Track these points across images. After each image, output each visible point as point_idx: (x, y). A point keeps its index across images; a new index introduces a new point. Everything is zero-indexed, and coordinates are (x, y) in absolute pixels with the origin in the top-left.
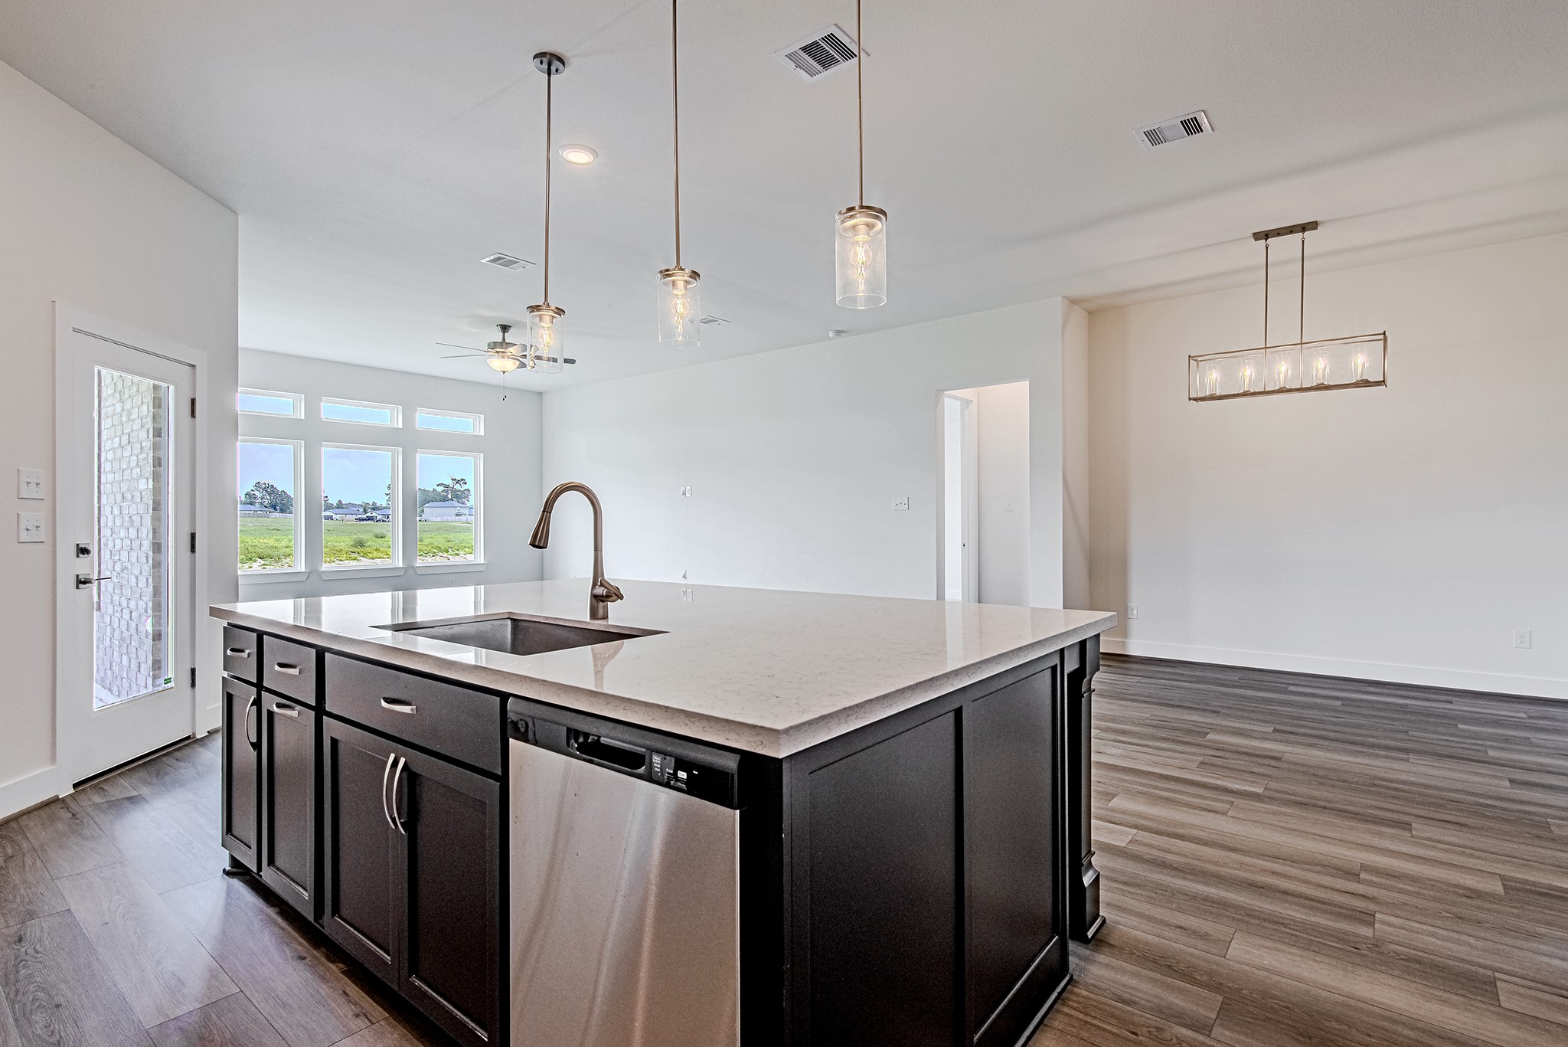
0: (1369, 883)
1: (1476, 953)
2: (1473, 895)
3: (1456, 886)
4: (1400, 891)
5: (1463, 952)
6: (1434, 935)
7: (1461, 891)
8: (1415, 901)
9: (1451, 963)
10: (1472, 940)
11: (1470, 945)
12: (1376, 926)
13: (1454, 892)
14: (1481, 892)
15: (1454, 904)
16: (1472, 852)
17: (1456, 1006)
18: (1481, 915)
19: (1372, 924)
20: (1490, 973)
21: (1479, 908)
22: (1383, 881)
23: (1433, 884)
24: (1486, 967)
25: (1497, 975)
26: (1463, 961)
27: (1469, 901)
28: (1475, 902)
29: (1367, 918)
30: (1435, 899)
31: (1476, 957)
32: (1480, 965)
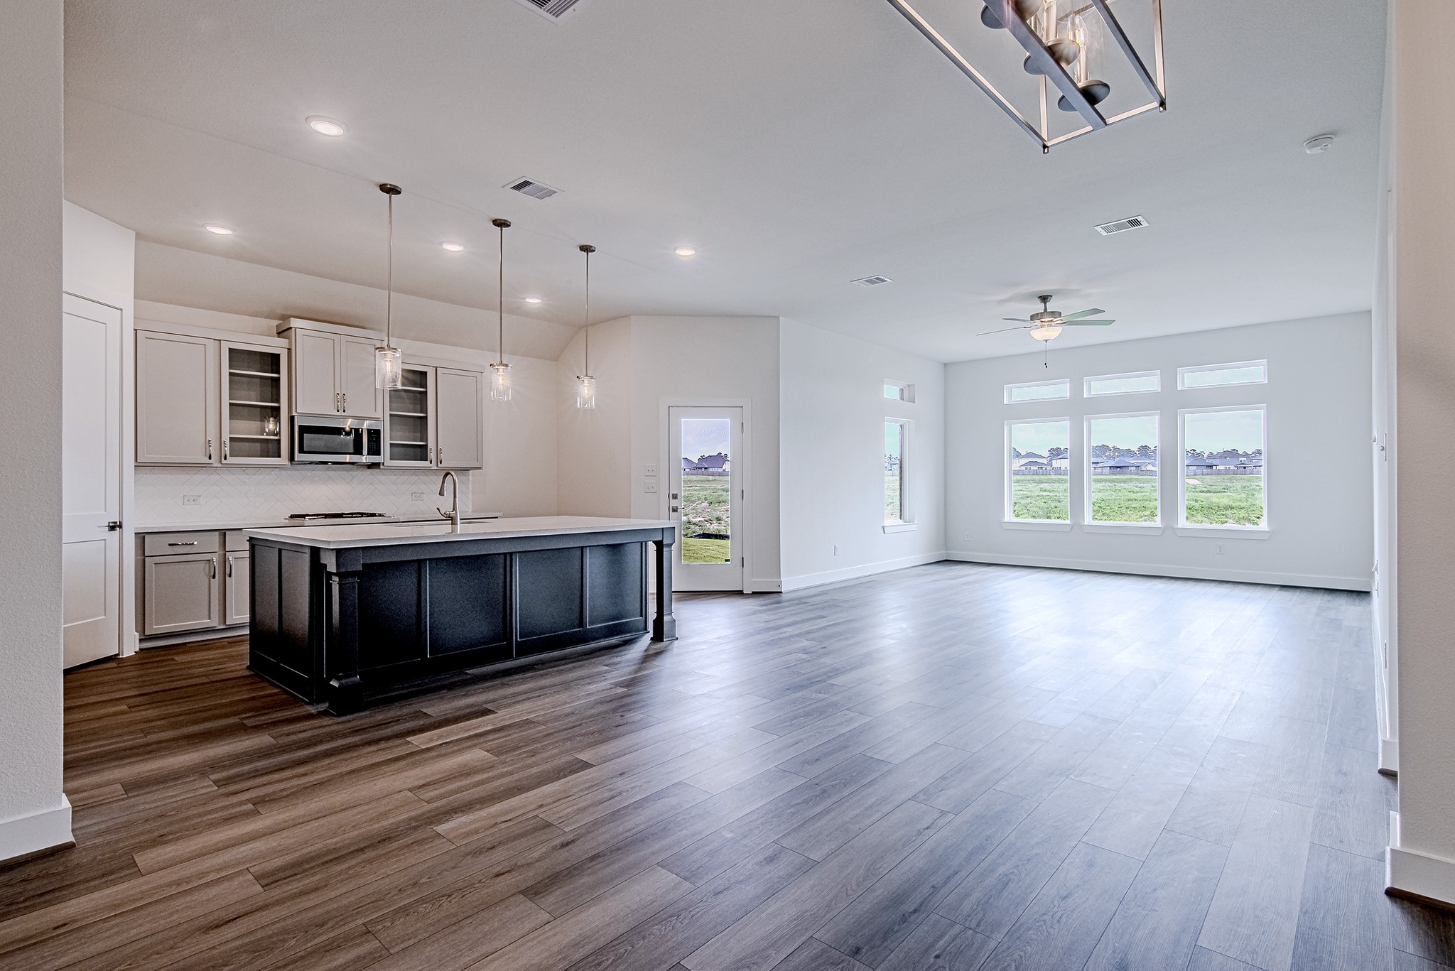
0: (242, 803)
1: (143, 801)
2: (160, 839)
3: (178, 839)
4: (215, 811)
5: (149, 798)
6: (174, 796)
7: (170, 837)
8: (201, 810)
9: (155, 788)
10: (148, 806)
11: (148, 803)
12: (212, 783)
13: (176, 833)
14: (154, 846)
15: (171, 824)
16: (181, 889)
17: (144, 772)
18: (147, 827)
19: (215, 782)
20: (130, 795)
21: (150, 831)
22: (233, 811)
23: (196, 830)
24: (134, 796)
25: (126, 796)
26: (149, 793)
27: (161, 832)
28: (156, 834)
29: (221, 783)
30: (187, 819)
31: (141, 799)
32: (137, 796)
